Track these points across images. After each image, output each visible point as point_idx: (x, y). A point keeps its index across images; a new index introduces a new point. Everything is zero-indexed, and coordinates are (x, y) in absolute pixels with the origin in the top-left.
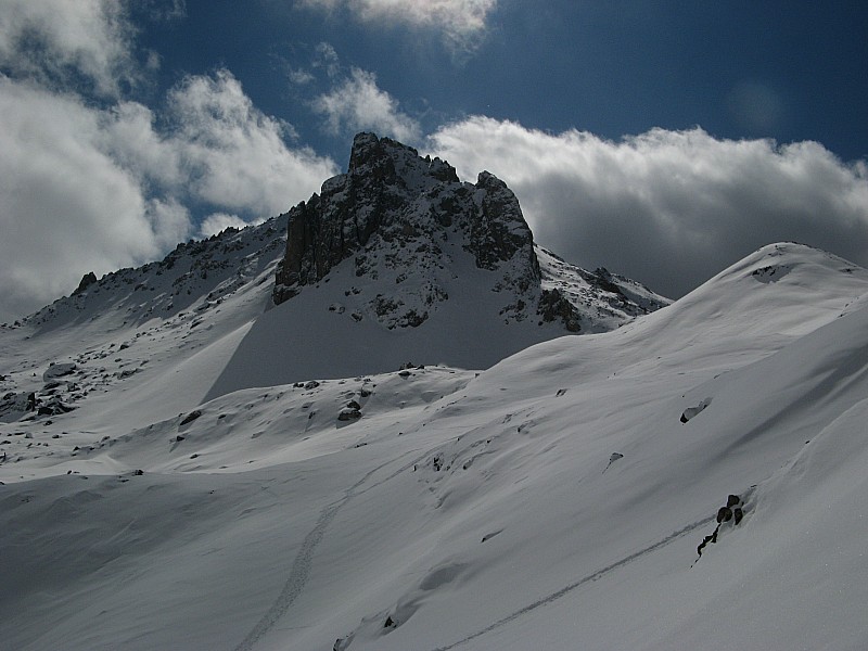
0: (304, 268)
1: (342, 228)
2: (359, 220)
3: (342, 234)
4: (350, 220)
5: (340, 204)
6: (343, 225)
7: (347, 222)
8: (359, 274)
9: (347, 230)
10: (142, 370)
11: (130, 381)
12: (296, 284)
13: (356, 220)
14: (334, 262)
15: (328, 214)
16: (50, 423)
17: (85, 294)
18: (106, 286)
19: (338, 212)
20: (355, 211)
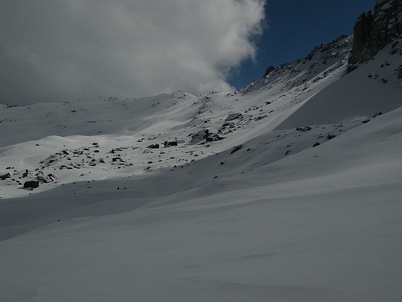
0: (363, 52)
1: (387, 25)
2: (399, 19)
3: (387, 30)
4: (393, 20)
5: (386, 11)
6: (387, 23)
7: (390, 21)
8: (393, 53)
9: (390, 26)
10: (268, 116)
11: (259, 122)
12: (358, 63)
13: (396, 20)
14: (380, 47)
15: (378, 18)
16: (208, 146)
17: (268, 76)
18: (278, 72)
19: (385, 16)
20: (396, 14)
